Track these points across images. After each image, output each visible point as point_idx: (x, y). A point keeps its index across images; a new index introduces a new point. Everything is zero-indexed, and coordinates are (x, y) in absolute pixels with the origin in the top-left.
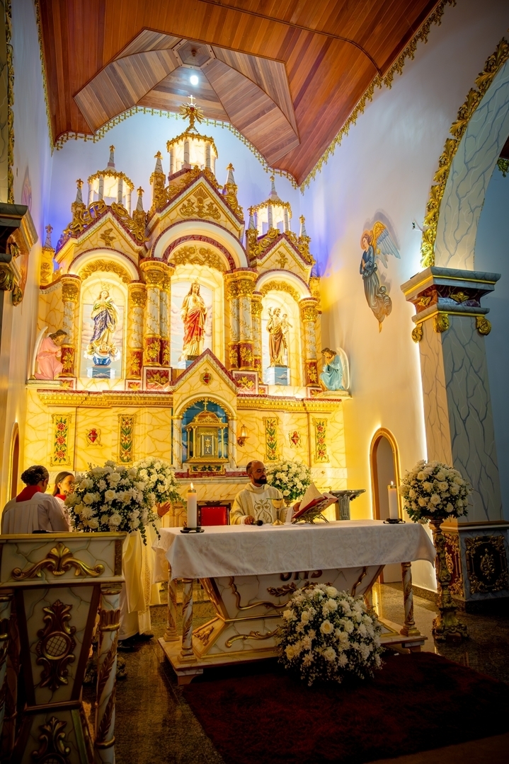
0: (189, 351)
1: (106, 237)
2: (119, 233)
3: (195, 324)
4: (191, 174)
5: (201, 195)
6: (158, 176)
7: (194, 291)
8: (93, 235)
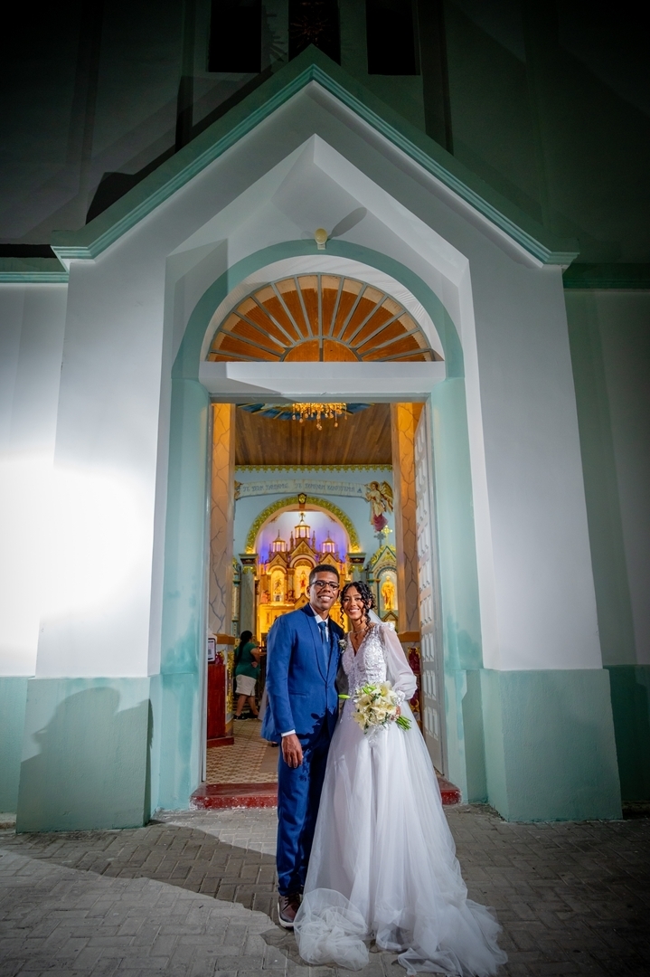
0: (301, 592)
1: (278, 561)
2: (281, 560)
3: (303, 585)
4: (301, 540)
5: (303, 546)
6: (292, 540)
7: (303, 573)
8: (274, 562)
